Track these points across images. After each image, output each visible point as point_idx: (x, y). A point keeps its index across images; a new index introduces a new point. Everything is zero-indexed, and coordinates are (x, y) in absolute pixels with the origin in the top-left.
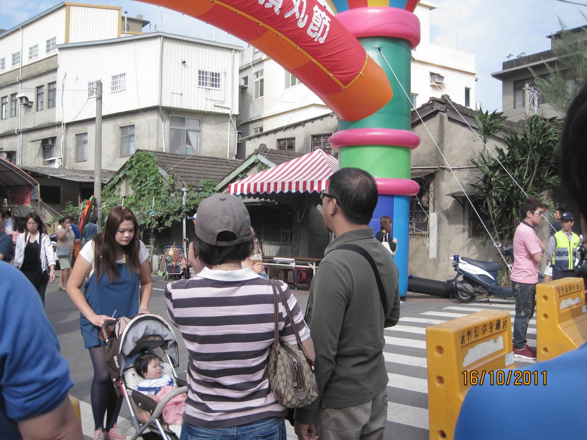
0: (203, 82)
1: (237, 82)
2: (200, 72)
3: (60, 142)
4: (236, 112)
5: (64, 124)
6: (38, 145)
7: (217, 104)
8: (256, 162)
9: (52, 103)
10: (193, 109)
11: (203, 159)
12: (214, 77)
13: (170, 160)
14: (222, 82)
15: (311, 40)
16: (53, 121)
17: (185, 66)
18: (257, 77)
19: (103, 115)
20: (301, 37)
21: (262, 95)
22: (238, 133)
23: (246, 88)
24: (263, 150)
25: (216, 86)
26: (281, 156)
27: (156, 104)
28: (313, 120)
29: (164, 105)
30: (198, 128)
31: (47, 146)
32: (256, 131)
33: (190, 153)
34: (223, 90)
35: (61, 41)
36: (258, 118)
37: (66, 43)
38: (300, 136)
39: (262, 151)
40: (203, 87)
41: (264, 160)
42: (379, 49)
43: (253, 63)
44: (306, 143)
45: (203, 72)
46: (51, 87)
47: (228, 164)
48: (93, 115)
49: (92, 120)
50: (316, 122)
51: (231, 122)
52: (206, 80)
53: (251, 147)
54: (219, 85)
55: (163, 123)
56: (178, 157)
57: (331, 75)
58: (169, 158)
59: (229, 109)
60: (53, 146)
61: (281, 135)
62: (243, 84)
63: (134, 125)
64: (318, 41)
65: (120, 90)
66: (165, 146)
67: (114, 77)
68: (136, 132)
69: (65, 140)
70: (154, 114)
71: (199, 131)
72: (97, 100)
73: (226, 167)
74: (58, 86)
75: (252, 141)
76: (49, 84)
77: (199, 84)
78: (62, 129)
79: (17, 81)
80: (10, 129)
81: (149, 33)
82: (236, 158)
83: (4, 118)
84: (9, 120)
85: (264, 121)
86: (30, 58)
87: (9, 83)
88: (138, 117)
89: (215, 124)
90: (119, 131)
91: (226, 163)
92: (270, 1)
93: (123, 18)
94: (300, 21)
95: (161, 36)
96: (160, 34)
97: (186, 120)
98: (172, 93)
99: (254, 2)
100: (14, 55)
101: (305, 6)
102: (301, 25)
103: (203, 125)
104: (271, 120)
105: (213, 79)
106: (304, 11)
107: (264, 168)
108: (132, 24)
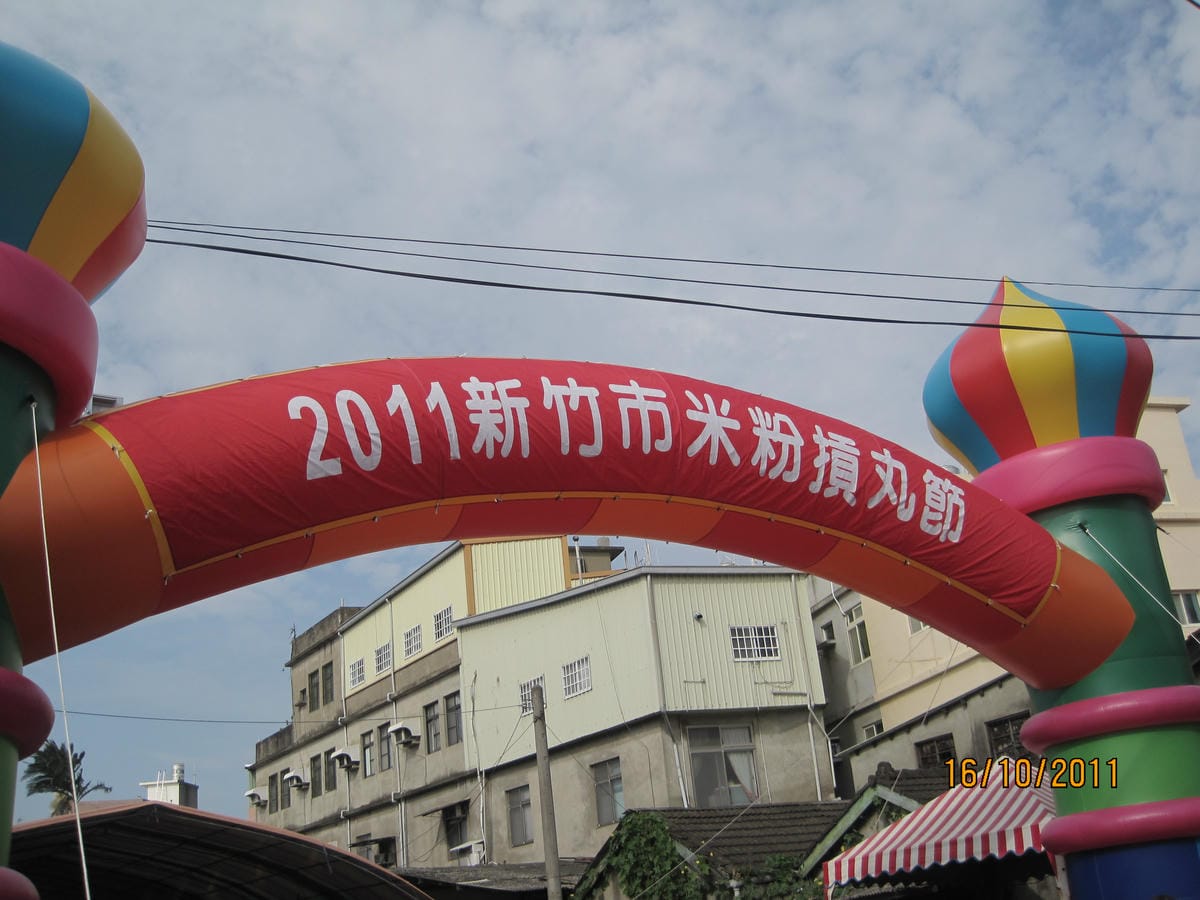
0: (743, 651)
1: (812, 636)
2: (733, 631)
3: (478, 810)
4: (821, 699)
5: (481, 773)
6: (436, 820)
7: (778, 690)
8: (876, 804)
9: (455, 734)
10: (731, 707)
11: (764, 811)
12: (764, 637)
13: (695, 823)
14: (781, 644)
15: (932, 541)
16: (459, 770)
17: (703, 624)
18: (852, 620)
19: (551, 745)
20: (910, 540)
21: (867, 654)
22: (832, 741)
23: (833, 645)
24: (885, 775)
25: (770, 654)
26: (927, 781)
27: (657, 710)
28: (981, 691)
29: (672, 708)
30: (748, 743)
31: (454, 821)
32: (870, 732)
33: (739, 800)
34: (786, 661)
35: (460, 613)
36: (868, 704)
37: (470, 616)
38: (962, 728)
39: (883, 778)
40: (744, 659)
41: (892, 796)
42: (1082, 527)
43: (838, 594)
44: (977, 741)
45: (740, 630)
46: (452, 703)
47: (820, 813)
48: (532, 751)
49: (530, 761)
50: (990, 694)
51: (813, 722)
52: (749, 645)
53: (862, 768)
54: (776, 650)
55: (675, 746)
56: (712, 813)
57: (990, 602)
58: (695, 820)
59: (805, 695)
60: (465, 819)
61: (922, 733)
62: (825, 638)
63: (618, 758)
64: (947, 541)
65: (582, 691)
66: (684, 794)
67: (568, 668)
68: (624, 770)
69: (488, 804)
70: (656, 730)
71: (751, 751)
72: (535, 722)
73: (816, 821)
74: (464, 701)
75: (863, 755)
76: (447, 698)
77: (737, 656)
78: (480, 782)
79: (388, 699)
80: (381, 795)
81: (626, 570)
82: (837, 796)
83: (368, 773)
84: (380, 776)
85: (884, 710)
86: (409, 652)
87: (374, 706)
88: (624, 740)
89: (780, 732)
90: (588, 774)
91: (815, 813)
92: (831, 482)
93: (572, 550)
94: (902, 507)
95: (646, 575)
96: (644, 570)
97: (720, 731)
98: (685, 682)
99: (800, 492)
100: (379, 652)
101: (904, 477)
102: (905, 515)
103: (756, 736)
104: (895, 703)
105: (761, 640)
106: (904, 487)
107: (893, 814)
108: (591, 560)
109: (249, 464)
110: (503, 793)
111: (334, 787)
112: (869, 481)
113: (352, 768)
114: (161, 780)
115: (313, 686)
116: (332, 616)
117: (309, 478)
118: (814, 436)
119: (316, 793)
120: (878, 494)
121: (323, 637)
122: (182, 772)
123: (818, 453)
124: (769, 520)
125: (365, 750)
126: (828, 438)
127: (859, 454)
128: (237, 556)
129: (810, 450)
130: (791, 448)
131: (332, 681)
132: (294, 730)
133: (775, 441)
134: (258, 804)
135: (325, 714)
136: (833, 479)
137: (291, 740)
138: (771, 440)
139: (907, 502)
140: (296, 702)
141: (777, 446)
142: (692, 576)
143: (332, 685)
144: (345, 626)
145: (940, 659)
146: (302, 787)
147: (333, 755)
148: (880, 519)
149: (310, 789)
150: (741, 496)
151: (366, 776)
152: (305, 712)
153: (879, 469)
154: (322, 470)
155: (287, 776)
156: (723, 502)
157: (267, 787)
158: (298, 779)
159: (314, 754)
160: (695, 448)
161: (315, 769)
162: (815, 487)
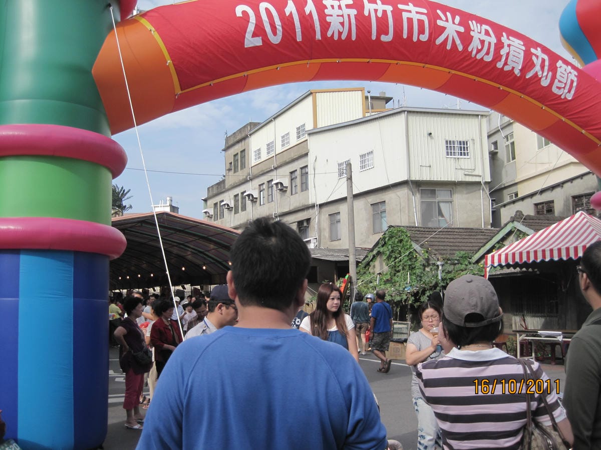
0: (451, 152)
1: (487, 147)
2: (447, 142)
3: (314, 223)
4: (488, 179)
5: (317, 205)
7: (467, 173)
8: (513, 230)
9: (305, 186)
10: (443, 180)
11: (456, 230)
13: (422, 234)
15: (557, 98)
16: (306, 204)
17: (432, 138)
18: (508, 140)
19: (354, 194)
20: (546, 96)
21: (514, 158)
22: (492, 200)
23: (497, 153)
24: (518, 217)
25: (465, 155)
26: (540, 221)
27: (405, 179)
29: (413, 178)
30: (450, 198)
31: (303, 227)
32: (511, 197)
33: (443, 225)
34: (472, 158)
35: (309, 127)
36: (512, 183)
37: (314, 129)
38: (559, 199)
40: (451, 157)
41: (521, 227)
43: (502, 127)
44: (566, 205)
45: (450, 142)
46: (304, 171)
47: (484, 234)
48: (344, 195)
49: (344, 199)
50: (576, 182)
51: (483, 190)
52: (454, 149)
53: (506, 214)
54: (468, 153)
55: (413, 197)
56: (430, 230)
57: (584, 132)
58: (422, 232)
59: (481, 176)
60: (308, 227)
61: (538, 199)
62: (493, 149)
63: (385, 201)
64: (565, 98)
65: (369, 168)
66: (417, 222)
67: (362, 156)
68: (387, 207)
69: (320, 221)
70: (404, 188)
71: (451, 202)
72: (347, 180)
73: (482, 237)
74: (310, 170)
75: (508, 207)
76: (302, 168)
77: (448, 155)
78: (316, 209)
79: (272, 168)
80: (268, 214)
81: (393, 109)
82: (491, 227)
83: (262, 203)
84: (267, 205)
85: (519, 186)
86: (283, 145)
87: (265, 171)
88: (388, 193)
89: (467, 194)
90: (370, 208)
91: (481, 233)
92: (508, 63)
93: (367, 98)
94: (543, 79)
95: (404, 111)
96: (404, 109)
97: (436, 191)
98: (421, 166)
99: (492, 66)
100: (268, 145)
101: (547, 63)
102: (545, 83)
103: (454, 195)
104: (525, 184)
105: (461, 147)
106: (546, 68)
107: (521, 236)
108: (376, 103)
109: (217, 39)
110: (327, 215)
111: (245, 210)
112: (528, 64)
113: (254, 200)
114: (161, 204)
115: (236, 161)
116: (245, 127)
117: (246, 47)
118: (502, 38)
119: (236, 212)
120: (532, 71)
121: (240, 137)
122: (171, 201)
123: (503, 47)
124: (475, 80)
125: (260, 192)
126: (509, 40)
127: (524, 49)
128: (210, 85)
129: (499, 45)
130: (490, 43)
131: (245, 159)
132: (226, 182)
133: (482, 39)
134: (209, 216)
135: (241, 175)
136: (509, 62)
137: (224, 186)
138: (479, 39)
139: (547, 76)
140: (227, 168)
141: (482, 42)
142: (428, 113)
143: (245, 161)
144: (252, 132)
145: (551, 163)
146: (229, 209)
147: (245, 194)
148: (532, 84)
149: (234, 211)
150: (461, 67)
151: (260, 205)
152: (232, 173)
153: (534, 58)
154: (252, 43)
155: (222, 204)
156: (452, 69)
157: (213, 209)
158: (228, 205)
159: (236, 194)
160: (439, 41)
161: (236, 201)
162: (500, 65)
